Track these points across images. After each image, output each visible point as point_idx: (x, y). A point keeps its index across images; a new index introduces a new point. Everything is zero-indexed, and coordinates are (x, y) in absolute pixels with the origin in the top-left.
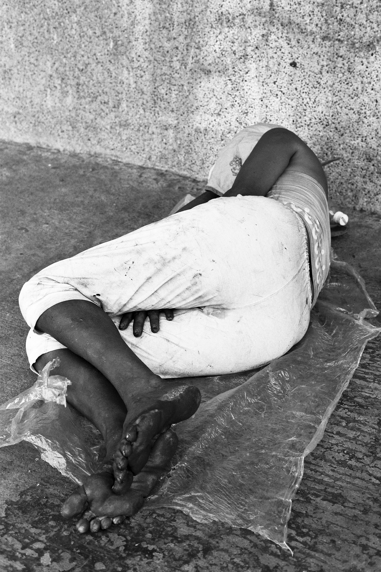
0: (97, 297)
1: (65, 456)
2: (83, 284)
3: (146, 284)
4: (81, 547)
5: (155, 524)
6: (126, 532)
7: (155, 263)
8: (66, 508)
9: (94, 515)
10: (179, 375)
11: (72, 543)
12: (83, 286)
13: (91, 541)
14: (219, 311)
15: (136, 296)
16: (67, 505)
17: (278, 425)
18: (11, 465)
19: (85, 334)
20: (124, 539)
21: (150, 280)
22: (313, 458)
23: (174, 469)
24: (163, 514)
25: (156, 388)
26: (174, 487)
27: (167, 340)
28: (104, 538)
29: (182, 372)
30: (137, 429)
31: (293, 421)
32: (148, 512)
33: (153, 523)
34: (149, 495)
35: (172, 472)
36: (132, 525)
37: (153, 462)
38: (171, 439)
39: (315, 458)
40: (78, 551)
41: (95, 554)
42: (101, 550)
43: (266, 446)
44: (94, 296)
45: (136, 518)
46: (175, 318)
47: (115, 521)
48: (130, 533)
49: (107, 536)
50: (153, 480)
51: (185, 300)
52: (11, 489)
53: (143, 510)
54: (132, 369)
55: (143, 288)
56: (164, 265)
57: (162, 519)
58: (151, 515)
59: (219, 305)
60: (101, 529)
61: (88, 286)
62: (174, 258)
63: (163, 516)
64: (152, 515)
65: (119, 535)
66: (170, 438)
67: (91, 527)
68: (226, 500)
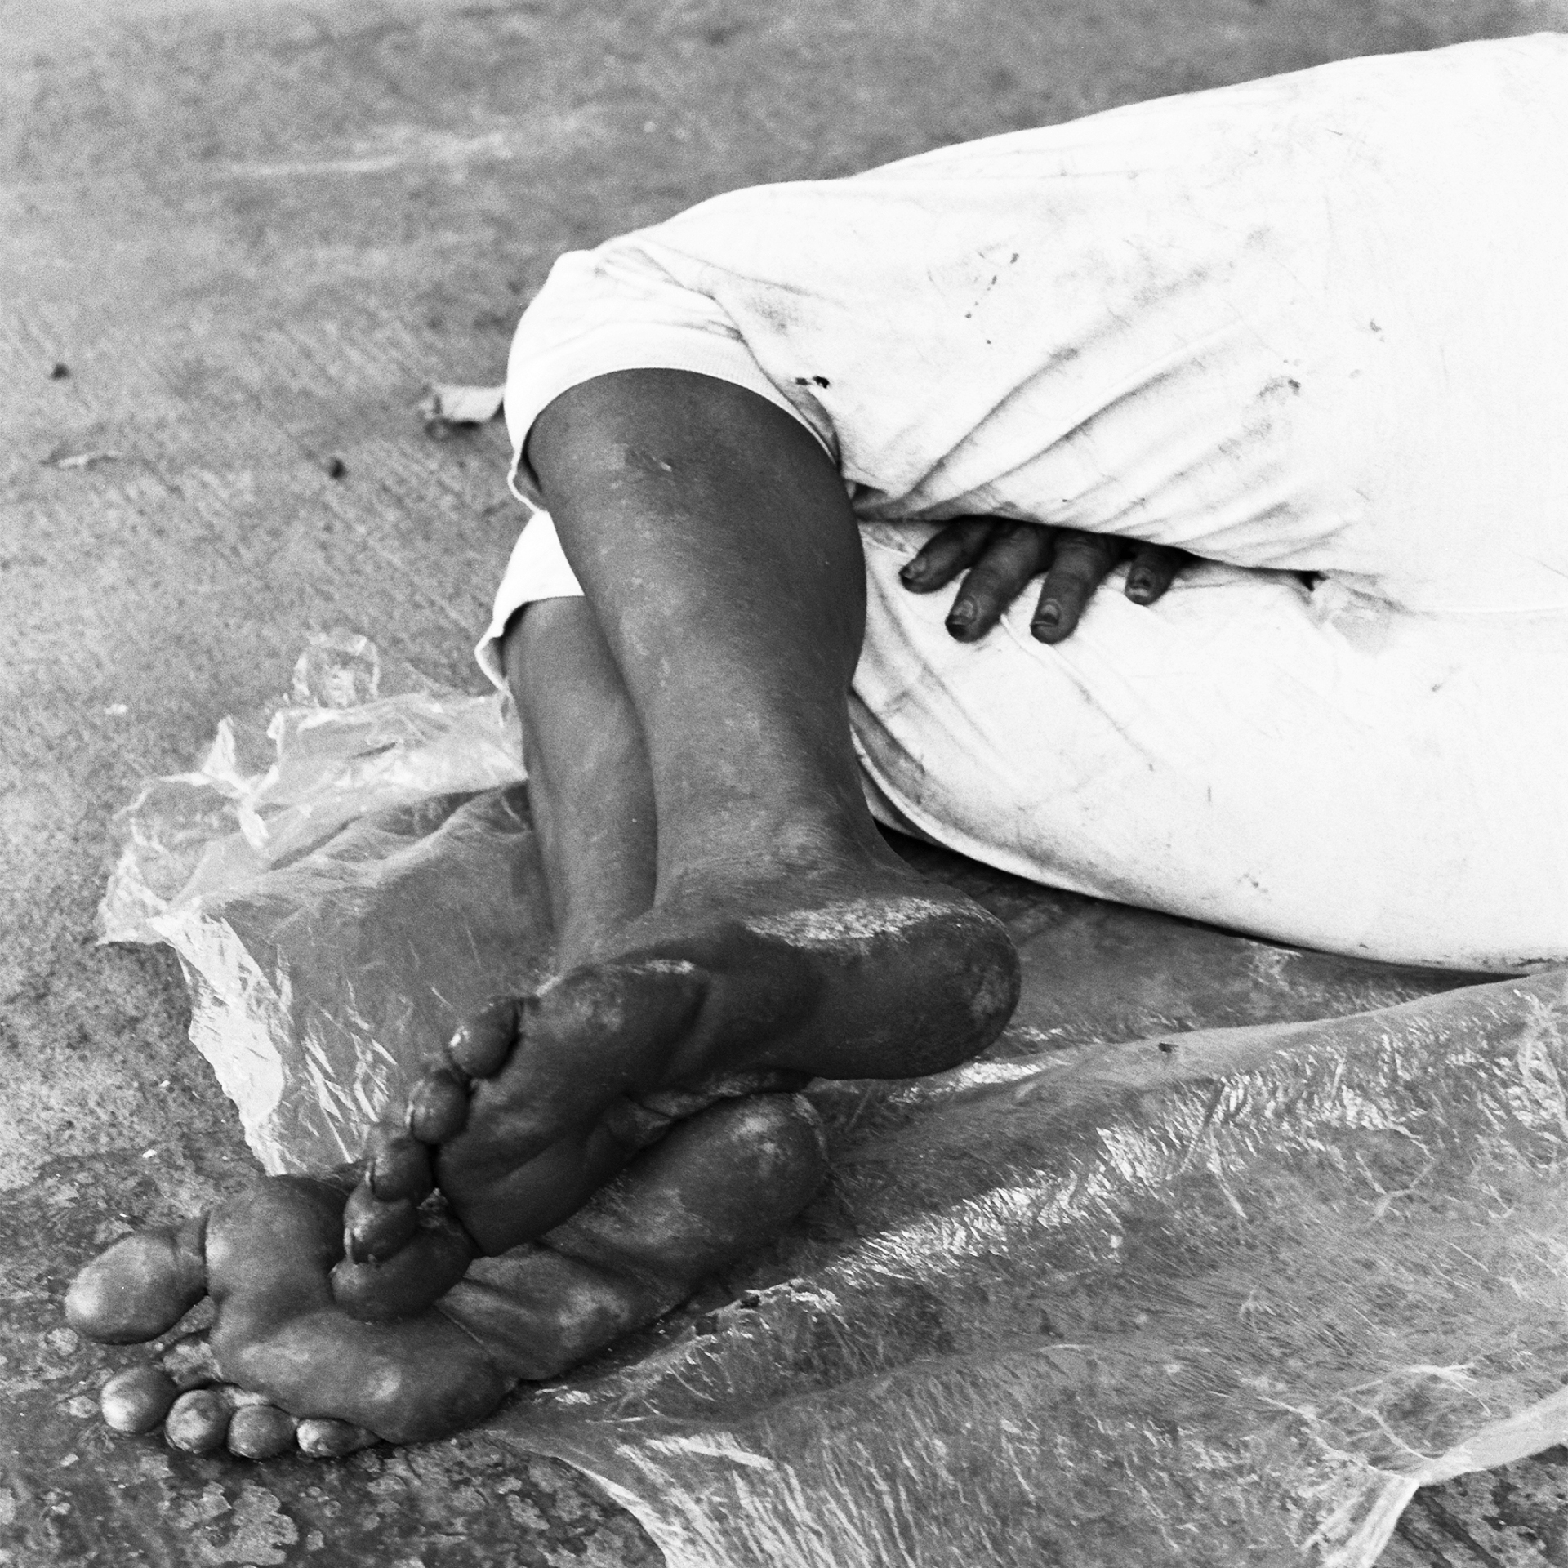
0: (816, 390)
1: (296, 1059)
2: (770, 315)
3: (1046, 381)
4: (90, 1497)
5: (480, 1527)
6: (328, 1512)
7: (1110, 281)
8: (88, 1283)
9: (217, 1371)
10: (1109, 886)
11: (70, 1459)
12: (767, 323)
13: (150, 1486)
14: (1369, 614)
15: (992, 425)
16: (97, 1276)
17: (1428, 1281)
18: (119, 1033)
19: (647, 532)
20: (291, 1537)
21: (1071, 366)
22: (1493, 1511)
23: (753, 1303)
24: (552, 1497)
25: (790, 867)
26: (705, 1388)
27: (1084, 691)
28: (211, 1499)
29: (1118, 873)
30: (517, 1020)
31: (1517, 1288)
32: (495, 1458)
33: (472, 1519)
34: (556, 1380)
35: (732, 1309)
36: (381, 1487)
37: (628, 1224)
38: (769, 1147)
39: (1507, 1515)
40: (63, 1509)
41: (119, 1551)
42: (158, 1543)
43: (1294, 1363)
44: (802, 382)
45: (420, 1462)
46: (1169, 599)
47: (308, 1435)
48: (341, 1520)
49: (231, 1495)
50: (602, 1312)
51: (1211, 508)
52: (36, 1130)
53: (484, 1440)
54: (751, 749)
55: (1032, 396)
56: (1146, 299)
57: (529, 1516)
58: (497, 1473)
59: (1372, 579)
60: (217, 1446)
61: (792, 328)
62: (1200, 275)
63: (544, 1502)
64: (499, 1478)
65: (284, 1510)
66: (761, 1138)
67: (173, 1418)
68: (870, 1542)
